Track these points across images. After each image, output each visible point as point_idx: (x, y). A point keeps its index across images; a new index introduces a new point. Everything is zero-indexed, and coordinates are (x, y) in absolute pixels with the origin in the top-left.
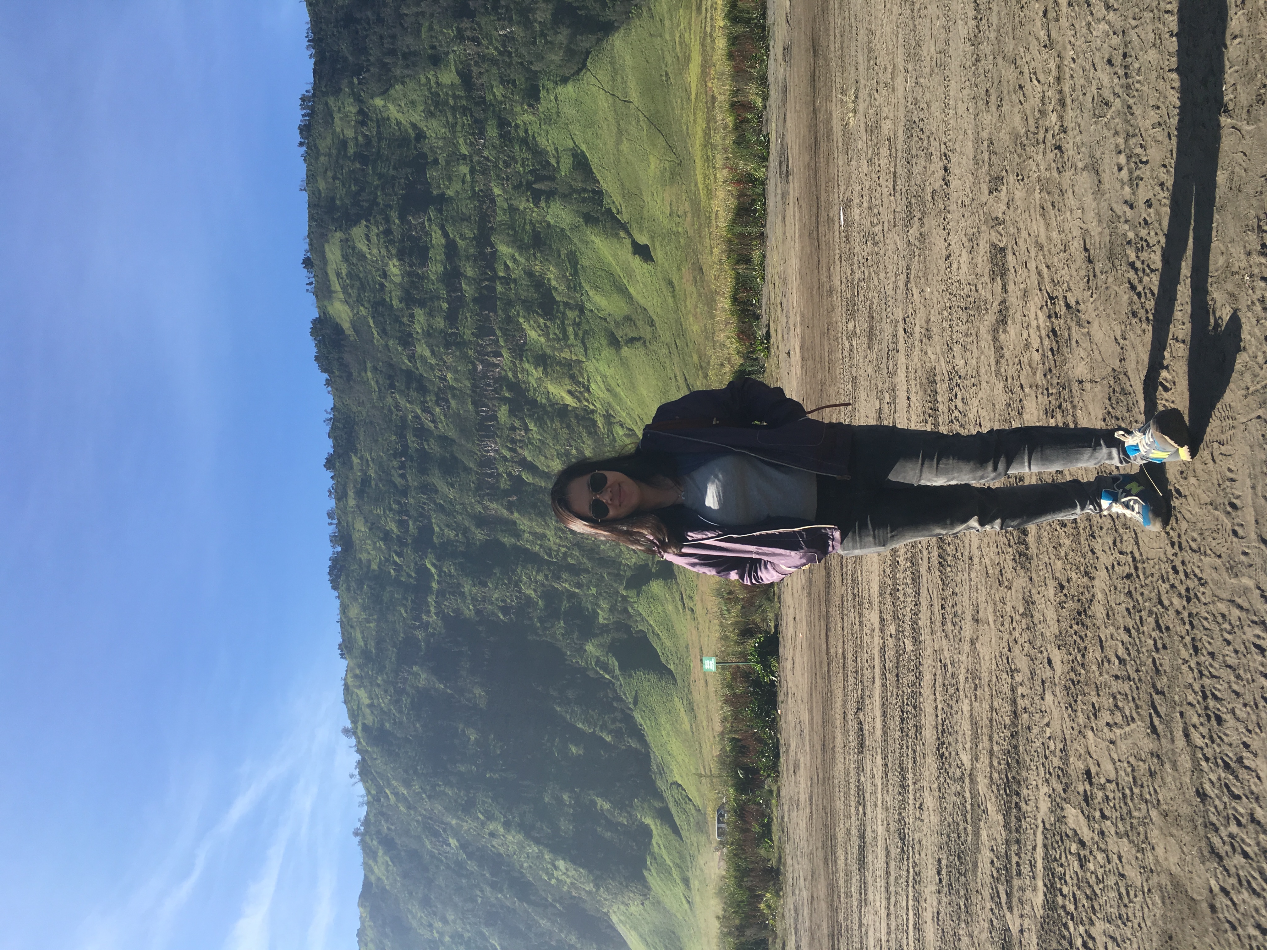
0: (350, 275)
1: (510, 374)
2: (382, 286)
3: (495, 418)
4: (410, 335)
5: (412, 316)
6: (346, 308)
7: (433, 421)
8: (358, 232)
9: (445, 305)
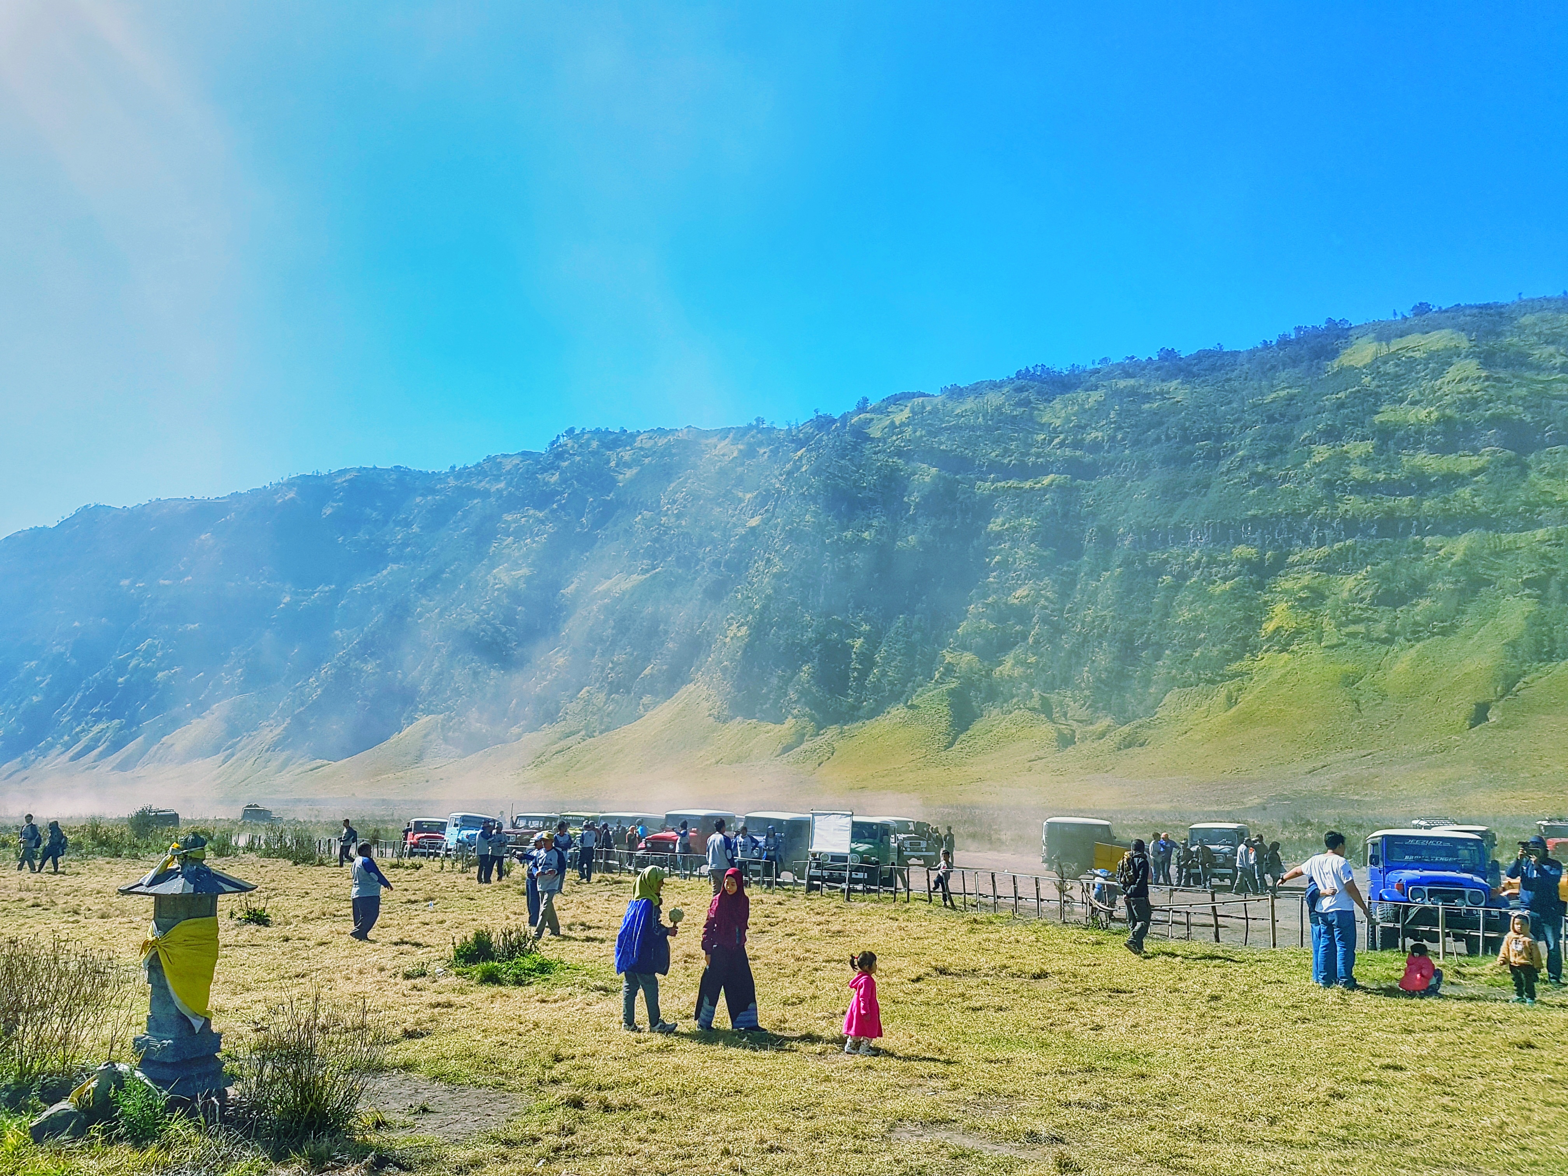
0: (1412, 360)
1: (1297, 558)
2: (1401, 400)
3: (1238, 542)
4: (1339, 438)
5: (1364, 438)
6: (1368, 360)
7: (1229, 471)
8: (1471, 367)
9: (1381, 476)
